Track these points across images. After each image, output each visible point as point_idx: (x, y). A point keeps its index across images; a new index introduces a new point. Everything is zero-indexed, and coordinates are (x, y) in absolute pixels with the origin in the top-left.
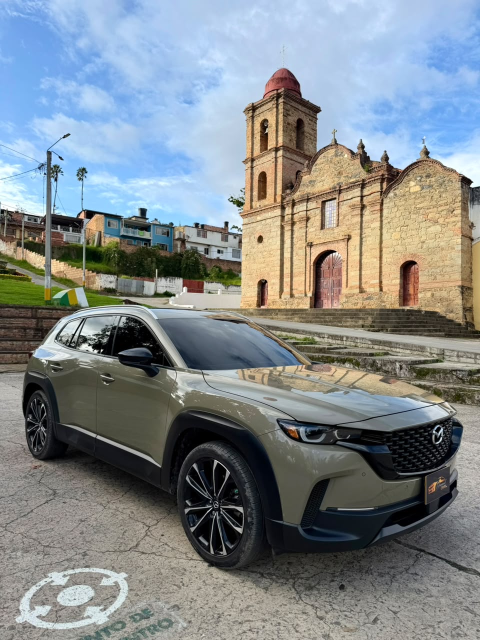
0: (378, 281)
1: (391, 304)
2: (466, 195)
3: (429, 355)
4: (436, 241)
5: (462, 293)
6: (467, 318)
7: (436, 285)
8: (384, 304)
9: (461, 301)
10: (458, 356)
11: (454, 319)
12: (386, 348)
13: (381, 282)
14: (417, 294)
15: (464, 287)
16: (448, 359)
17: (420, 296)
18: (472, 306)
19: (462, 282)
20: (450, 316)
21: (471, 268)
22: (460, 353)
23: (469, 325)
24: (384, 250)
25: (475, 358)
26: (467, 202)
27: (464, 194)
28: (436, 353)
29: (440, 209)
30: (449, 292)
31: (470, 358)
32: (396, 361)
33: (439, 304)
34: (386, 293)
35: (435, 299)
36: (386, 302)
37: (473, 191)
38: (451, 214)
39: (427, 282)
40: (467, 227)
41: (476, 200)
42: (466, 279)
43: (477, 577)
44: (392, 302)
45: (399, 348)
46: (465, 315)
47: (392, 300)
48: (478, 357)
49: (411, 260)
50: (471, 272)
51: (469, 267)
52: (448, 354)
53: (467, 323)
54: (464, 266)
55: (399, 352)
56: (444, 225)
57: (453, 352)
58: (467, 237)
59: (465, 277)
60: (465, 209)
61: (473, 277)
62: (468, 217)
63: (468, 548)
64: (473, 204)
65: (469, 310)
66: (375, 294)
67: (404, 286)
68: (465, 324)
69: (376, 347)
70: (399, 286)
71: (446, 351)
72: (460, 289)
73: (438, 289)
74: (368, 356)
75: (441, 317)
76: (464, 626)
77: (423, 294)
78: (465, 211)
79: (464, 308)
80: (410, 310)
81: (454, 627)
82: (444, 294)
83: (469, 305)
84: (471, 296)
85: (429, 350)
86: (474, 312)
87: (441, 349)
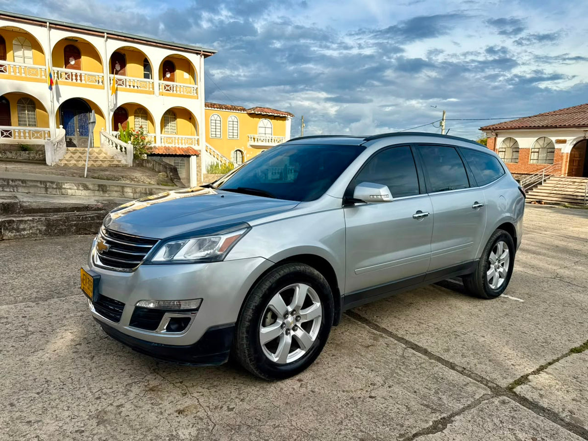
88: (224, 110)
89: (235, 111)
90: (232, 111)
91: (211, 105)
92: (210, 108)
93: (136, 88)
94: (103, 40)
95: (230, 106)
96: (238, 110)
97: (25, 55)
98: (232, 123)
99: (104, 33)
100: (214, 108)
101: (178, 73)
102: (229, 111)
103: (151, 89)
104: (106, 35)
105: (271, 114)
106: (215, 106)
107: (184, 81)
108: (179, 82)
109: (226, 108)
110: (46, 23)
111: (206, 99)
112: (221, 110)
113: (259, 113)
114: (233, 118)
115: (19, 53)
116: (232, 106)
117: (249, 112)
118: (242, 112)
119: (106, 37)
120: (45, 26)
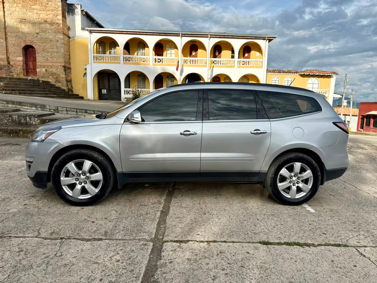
0: (5, 56)
1: (17, 75)
2: (64, 7)
3: (48, 110)
4: (47, 34)
5: (65, 70)
6: (69, 86)
7: (49, 64)
8: (11, 74)
9: (65, 76)
10: (67, 111)
11: (61, 86)
12: (18, 106)
13: (8, 58)
14: (36, 69)
15: (66, 67)
16: (61, 113)
17: (38, 70)
18: (71, 79)
19: (65, 64)
20: (58, 85)
21: (70, 56)
22: (67, 109)
23: (70, 91)
24: (9, 34)
25: (77, 112)
26: (65, 12)
27: (63, 6)
28: (53, 109)
29: (48, 13)
30: (57, 69)
31: (74, 111)
32: (26, 115)
33: (51, 77)
34: (13, 66)
35: (48, 73)
36: (13, 72)
37: (68, 5)
38: (55, 18)
39: (42, 61)
40: (66, 29)
41: (70, 12)
42: (67, 62)
43: (96, 242)
44: (18, 73)
45: (27, 106)
46: (67, 85)
47: (18, 71)
48: (78, 111)
49: (30, 44)
50: (70, 58)
51: (68, 55)
52: (60, 109)
53: (69, 89)
54: (65, 53)
55: (28, 109)
56: (51, 24)
57: (64, 108)
58: (66, 35)
59: (67, 61)
60: (64, 16)
61: (71, 61)
62: (66, 22)
63: (89, 227)
64: (69, 15)
65: (70, 81)
66: (4, 66)
67: (26, 62)
68: (68, 90)
69: (10, 106)
70: (22, 62)
71: (59, 108)
72: (64, 68)
73: (50, 67)
74: (4, 113)
75: (53, 85)
76: (94, 273)
77: (40, 69)
78: (64, 18)
79: (67, 80)
80: (31, 79)
81: (89, 277)
82: (54, 70)
83: (69, 78)
84: (70, 72)
85: (48, 107)
86: (72, 82)
87: (56, 107)
88: (282, 74)
89: (290, 74)
90: (288, 74)
91: (273, 71)
92: (272, 73)
93: (224, 64)
94: (208, 39)
95: (287, 71)
96: (292, 73)
97: (172, 53)
98: (287, 82)
99: (208, 35)
100: (275, 73)
101: (253, 52)
102: (286, 74)
103: (233, 65)
104: (209, 36)
105: (317, 74)
106: (276, 72)
107: (257, 57)
108: (252, 59)
109: (284, 72)
110: (180, 34)
111: (267, 67)
112: (280, 74)
113: (308, 74)
114: (288, 78)
115: (169, 52)
116: (288, 70)
117: (301, 74)
118: (296, 74)
119: (209, 37)
120: (179, 36)
